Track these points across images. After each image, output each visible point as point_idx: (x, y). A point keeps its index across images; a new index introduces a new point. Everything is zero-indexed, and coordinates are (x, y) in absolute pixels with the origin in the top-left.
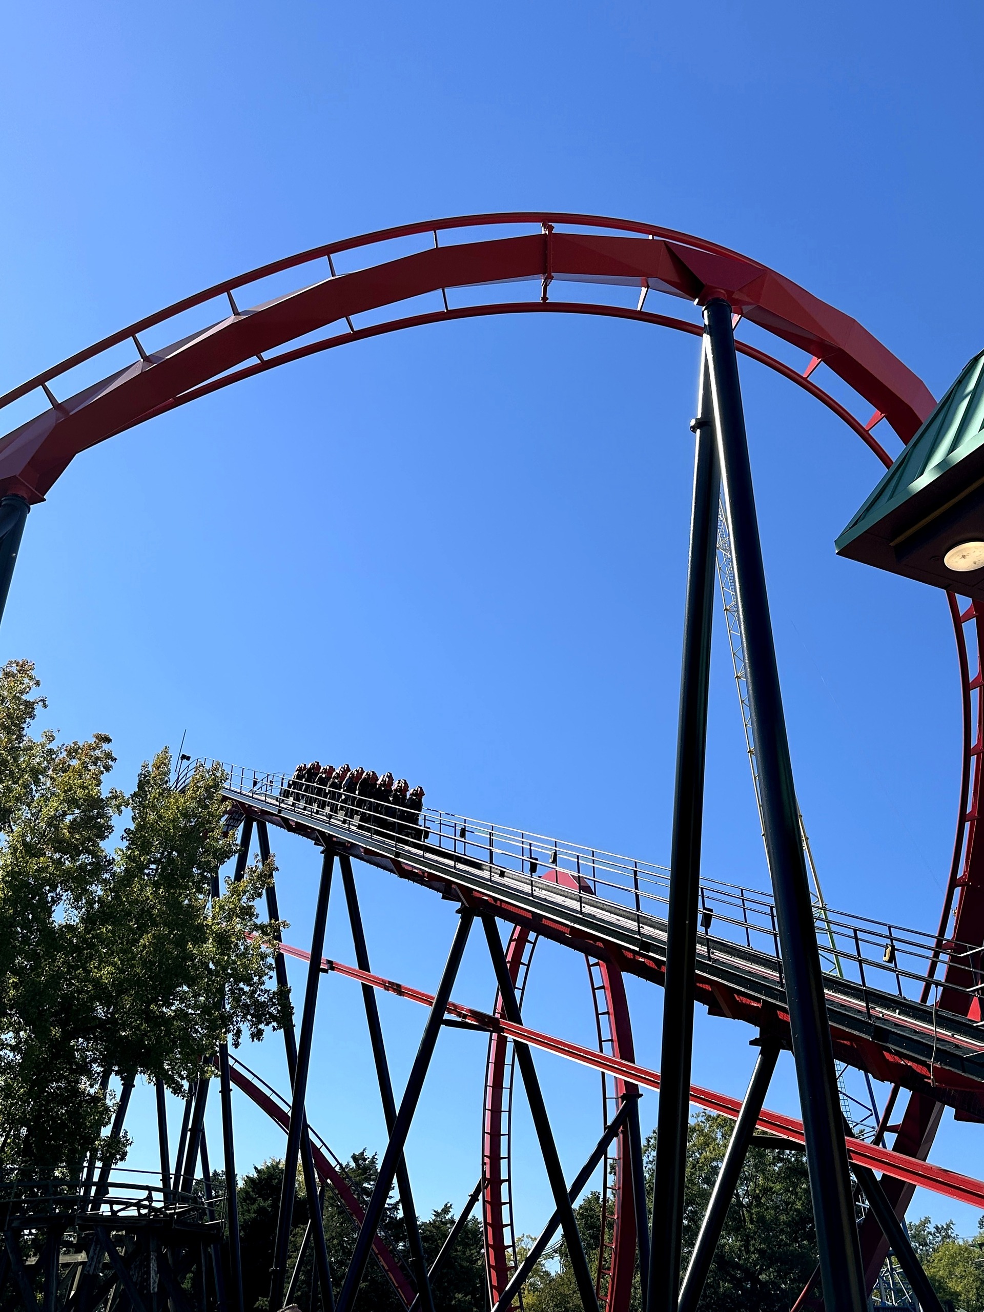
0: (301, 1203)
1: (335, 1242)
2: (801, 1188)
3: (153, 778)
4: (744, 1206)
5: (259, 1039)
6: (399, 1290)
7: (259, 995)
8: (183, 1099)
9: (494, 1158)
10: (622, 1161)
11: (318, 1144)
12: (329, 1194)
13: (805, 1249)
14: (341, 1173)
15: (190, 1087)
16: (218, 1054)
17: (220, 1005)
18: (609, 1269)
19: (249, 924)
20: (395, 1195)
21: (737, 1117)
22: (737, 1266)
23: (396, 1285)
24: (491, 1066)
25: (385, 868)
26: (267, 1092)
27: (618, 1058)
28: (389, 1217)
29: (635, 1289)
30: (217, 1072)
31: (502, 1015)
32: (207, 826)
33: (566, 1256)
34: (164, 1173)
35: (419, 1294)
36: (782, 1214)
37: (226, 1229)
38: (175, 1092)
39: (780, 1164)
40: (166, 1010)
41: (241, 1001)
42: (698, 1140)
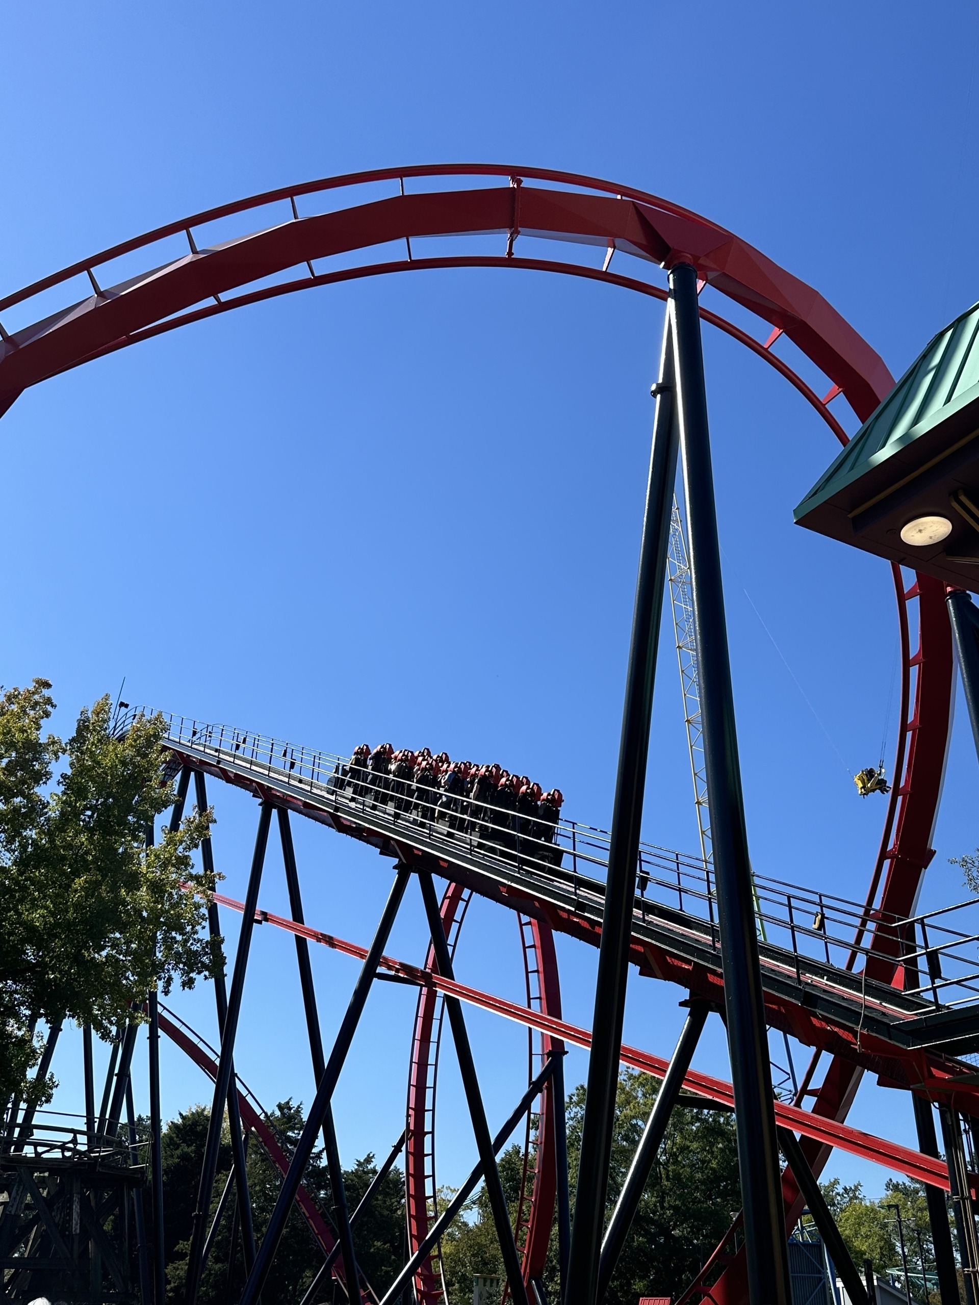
0: (225, 1149)
1: (258, 1188)
2: (717, 1147)
3: (93, 724)
4: (661, 1163)
5: (190, 988)
6: (319, 1236)
7: (192, 944)
8: (111, 1044)
9: (418, 1110)
10: (545, 1116)
11: (244, 1092)
12: (252, 1141)
13: (718, 1206)
14: (266, 1121)
15: (118, 1032)
16: (148, 1002)
17: (152, 952)
18: (527, 1221)
19: (184, 874)
20: (320, 1143)
21: (664, 1076)
22: (653, 1222)
23: (316, 1232)
24: (420, 1021)
25: (323, 822)
26: (195, 1040)
27: (545, 1014)
28: (313, 1166)
29: (552, 1240)
30: (146, 1018)
31: (434, 970)
32: (145, 775)
33: (486, 1206)
34: (88, 1117)
35: (339, 1240)
36: (698, 1172)
37: (149, 1173)
38: (103, 1037)
39: (698, 1124)
40: (96, 955)
41: (173, 949)
42: (619, 1098)
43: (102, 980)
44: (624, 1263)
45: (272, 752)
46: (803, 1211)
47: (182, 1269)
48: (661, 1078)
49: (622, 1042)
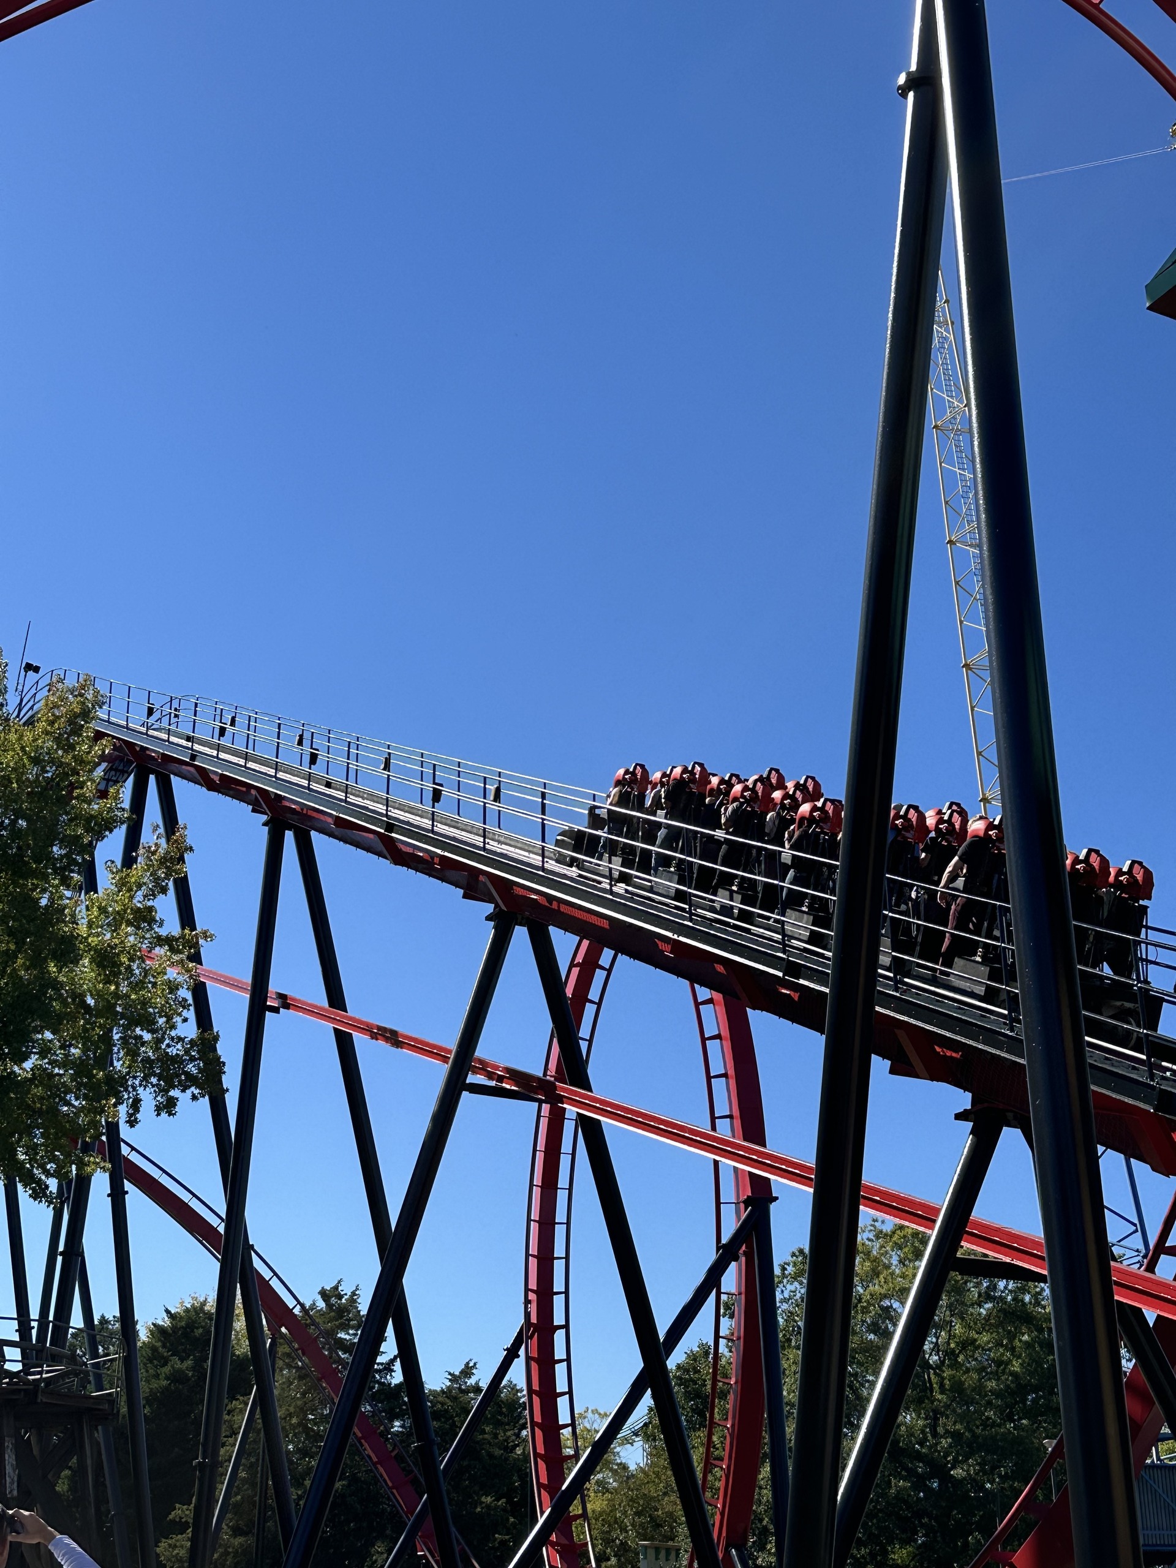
0: (241, 1363)
1: (294, 1421)
2: (1020, 1341)
4: (930, 1367)
5: (170, 1114)
6: (395, 1491)
7: (168, 1046)
8: (48, 1206)
9: (544, 1293)
10: (743, 1296)
11: (266, 1274)
12: (283, 1349)
13: (1023, 1431)
14: (303, 1317)
15: (60, 1187)
16: (104, 1138)
17: (104, 1060)
18: (721, 1459)
19: (148, 936)
20: (389, 1348)
21: (932, 1229)
22: (919, 1456)
23: (390, 1484)
24: (540, 1156)
25: (368, 849)
26: (185, 1196)
27: (739, 1139)
28: (379, 1382)
29: (761, 1488)
30: (102, 1164)
31: (560, 1077)
32: (73, 779)
33: (654, 1440)
34: (21, 1319)
35: (426, 1496)
36: (990, 1379)
37: (122, 1403)
38: (35, 1196)
39: (989, 1305)
40: (16, 1069)
41: (139, 1055)
42: (861, 1265)
43: (29, 1106)
44: (875, 1521)
45: (278, 738)
46: (1160, 1436)
47: (182, 1546)
48: (928, 1232)
49: (863, 1178)
